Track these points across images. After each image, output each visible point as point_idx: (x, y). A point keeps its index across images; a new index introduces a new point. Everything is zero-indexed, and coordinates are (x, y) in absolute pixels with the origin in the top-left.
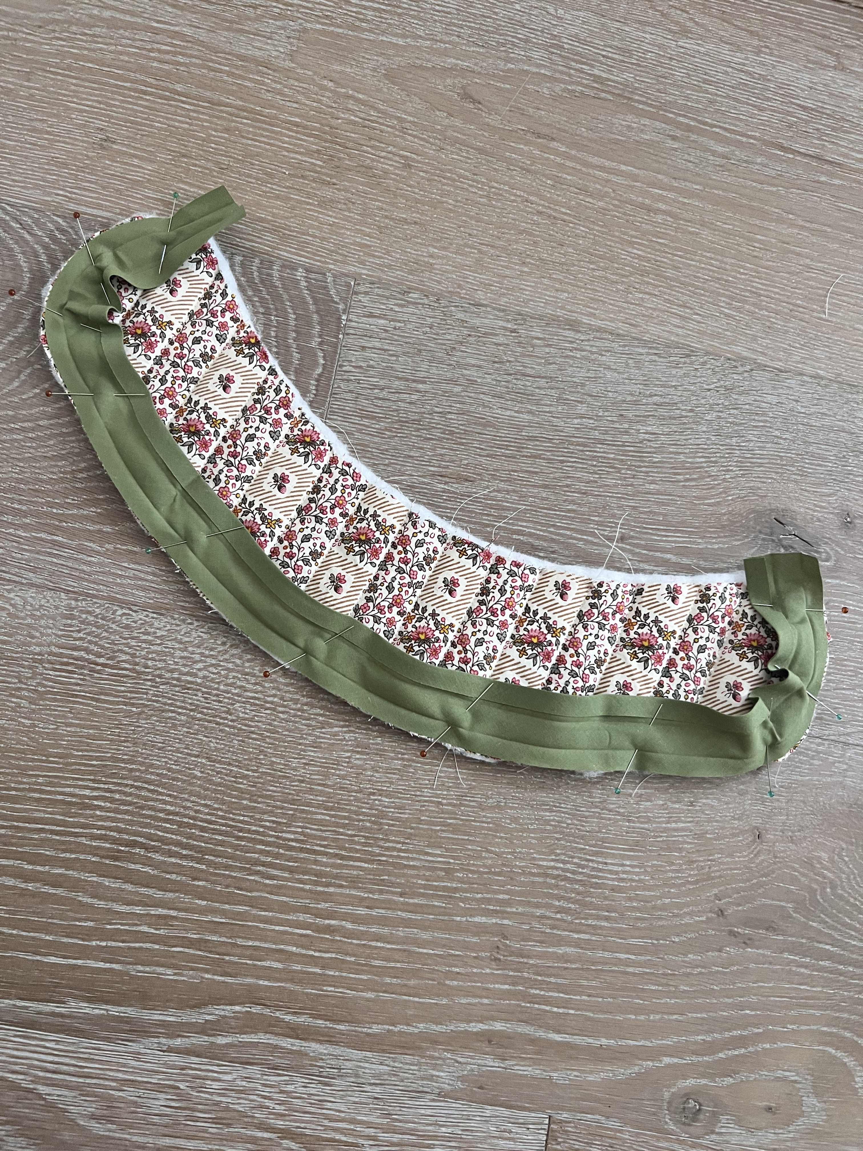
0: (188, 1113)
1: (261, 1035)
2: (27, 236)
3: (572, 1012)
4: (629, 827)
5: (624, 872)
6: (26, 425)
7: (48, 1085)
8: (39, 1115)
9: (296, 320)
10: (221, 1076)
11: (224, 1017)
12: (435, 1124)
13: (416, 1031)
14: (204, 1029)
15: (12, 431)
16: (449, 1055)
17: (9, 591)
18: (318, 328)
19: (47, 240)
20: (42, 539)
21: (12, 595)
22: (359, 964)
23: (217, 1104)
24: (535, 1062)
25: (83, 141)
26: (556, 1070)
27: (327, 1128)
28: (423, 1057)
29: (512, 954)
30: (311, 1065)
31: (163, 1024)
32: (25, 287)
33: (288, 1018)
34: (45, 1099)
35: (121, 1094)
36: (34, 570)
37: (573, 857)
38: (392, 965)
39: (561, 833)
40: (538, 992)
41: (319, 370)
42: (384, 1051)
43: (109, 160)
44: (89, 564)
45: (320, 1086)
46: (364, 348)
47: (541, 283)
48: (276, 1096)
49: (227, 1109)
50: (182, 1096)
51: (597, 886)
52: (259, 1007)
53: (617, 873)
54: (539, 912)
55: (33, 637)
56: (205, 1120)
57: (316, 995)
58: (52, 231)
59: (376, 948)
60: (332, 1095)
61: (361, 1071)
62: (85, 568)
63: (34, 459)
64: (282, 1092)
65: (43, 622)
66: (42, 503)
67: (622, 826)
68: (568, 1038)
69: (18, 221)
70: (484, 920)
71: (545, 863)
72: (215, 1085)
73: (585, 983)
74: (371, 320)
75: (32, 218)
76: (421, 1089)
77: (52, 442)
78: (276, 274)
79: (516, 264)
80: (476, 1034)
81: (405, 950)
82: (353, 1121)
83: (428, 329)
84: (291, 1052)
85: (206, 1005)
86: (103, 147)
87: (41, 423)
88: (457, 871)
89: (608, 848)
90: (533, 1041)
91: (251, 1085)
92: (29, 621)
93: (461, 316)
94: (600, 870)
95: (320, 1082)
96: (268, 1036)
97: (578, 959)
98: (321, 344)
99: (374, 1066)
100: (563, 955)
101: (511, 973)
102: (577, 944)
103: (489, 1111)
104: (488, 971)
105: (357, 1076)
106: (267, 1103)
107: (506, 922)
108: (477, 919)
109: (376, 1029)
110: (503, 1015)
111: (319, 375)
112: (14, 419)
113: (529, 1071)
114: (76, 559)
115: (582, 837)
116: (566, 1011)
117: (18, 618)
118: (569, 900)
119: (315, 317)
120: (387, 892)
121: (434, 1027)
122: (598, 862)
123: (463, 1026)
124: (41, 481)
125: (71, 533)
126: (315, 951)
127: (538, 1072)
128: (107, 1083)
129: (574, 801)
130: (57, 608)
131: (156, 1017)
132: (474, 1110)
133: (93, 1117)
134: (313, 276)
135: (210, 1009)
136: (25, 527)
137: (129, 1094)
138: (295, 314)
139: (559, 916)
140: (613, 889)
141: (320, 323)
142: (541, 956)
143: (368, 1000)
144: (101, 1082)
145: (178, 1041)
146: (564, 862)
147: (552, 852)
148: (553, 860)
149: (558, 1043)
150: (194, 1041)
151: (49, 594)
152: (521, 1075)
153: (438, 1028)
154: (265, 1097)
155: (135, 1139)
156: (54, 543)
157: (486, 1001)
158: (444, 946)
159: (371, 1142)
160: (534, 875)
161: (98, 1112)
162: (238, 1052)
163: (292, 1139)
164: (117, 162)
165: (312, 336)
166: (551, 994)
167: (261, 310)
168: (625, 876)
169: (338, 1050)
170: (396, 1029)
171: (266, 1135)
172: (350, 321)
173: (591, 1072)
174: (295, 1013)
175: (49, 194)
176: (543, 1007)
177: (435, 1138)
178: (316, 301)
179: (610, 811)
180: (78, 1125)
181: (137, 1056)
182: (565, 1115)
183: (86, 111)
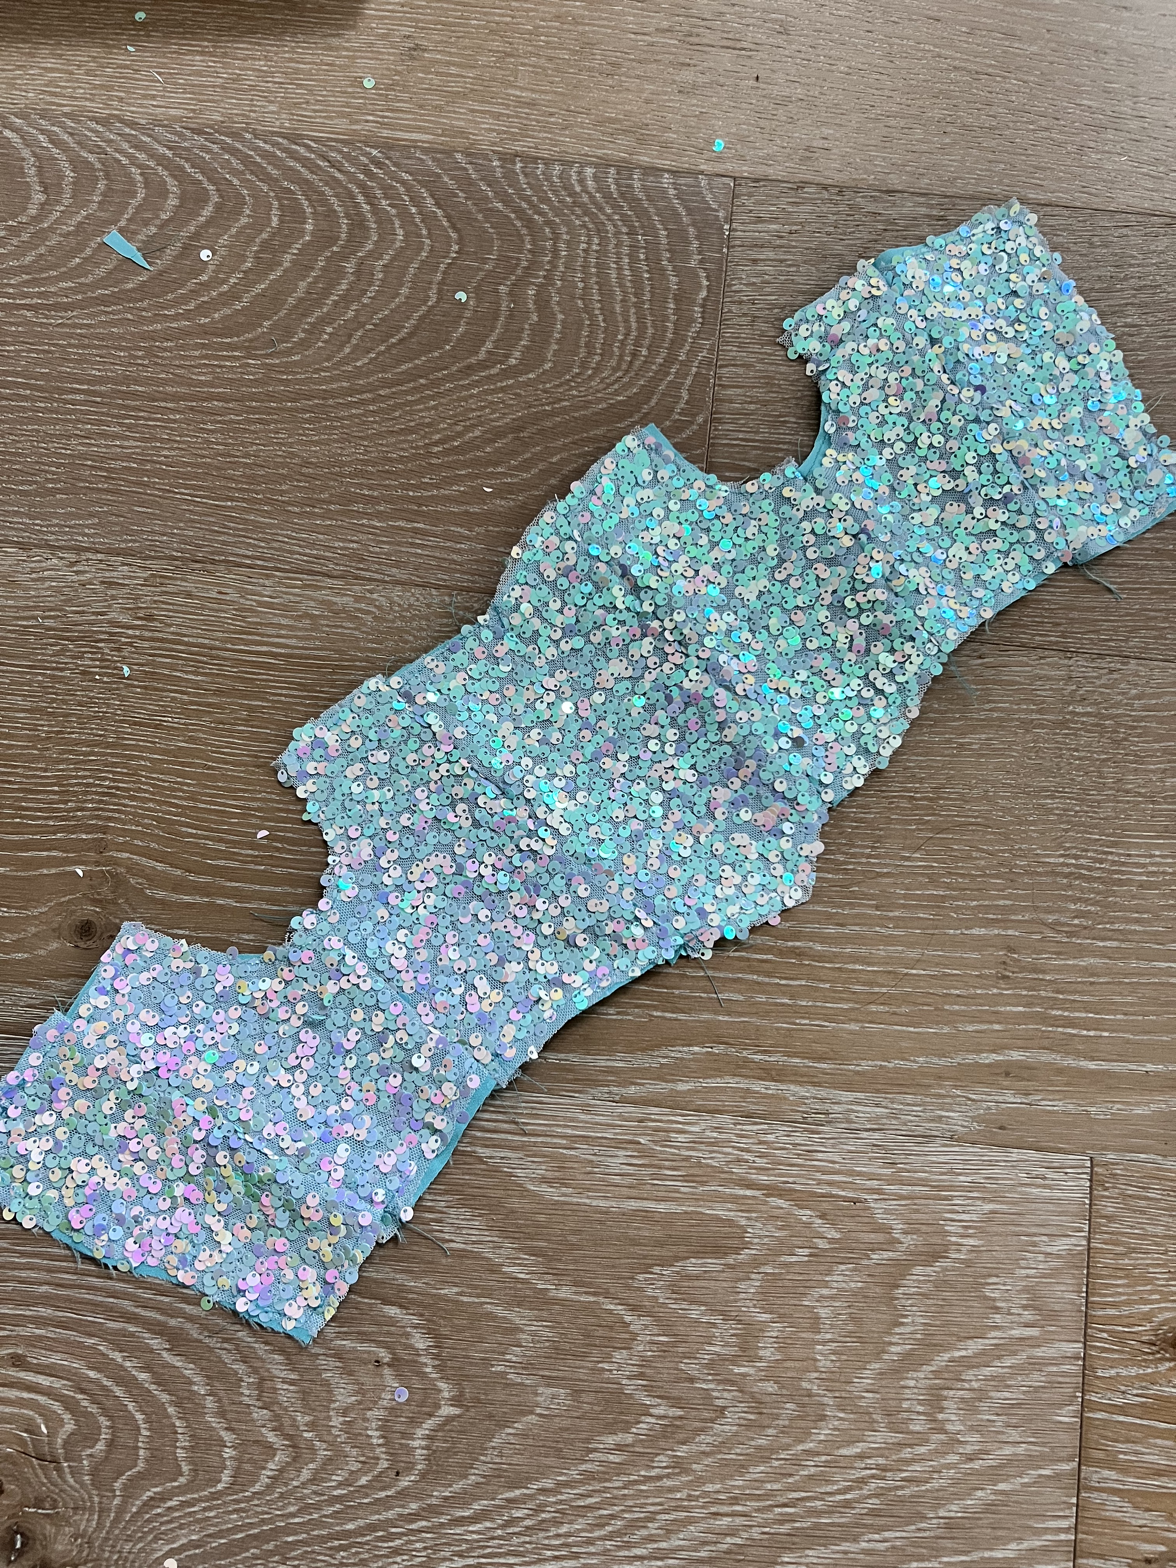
0: (655, 1171)
1: (728, 1079)
2: (338, 175)
3: (1106, 1034)
4: (1153, 810)
5: (1152, 864)
6: (364, 396)
7: (487, 1146)
8: (482, 1181)
9: (668, 236)
10: (686, 1127)
11: (682, 1059)
12: (951, 1172)
13: (915, 1066)
14: (661, 1074)
15: (350, 405)
16: (958, 1092)
17: (371, 592)
18: (695, 244)
19: (362, 177)
20: (402, 529)
21: (375, 596)
22: (835, 992)
23: (688, 1158)
24: (1065, 1095)
25: (389, 54)
26: (1092, 1104)
27: (820, 1182)
28: (927, 1096)
29: (1023, 969)
30: (793, 1111)
31: (611, 1071)
32: (343, 236)
33: (758, 1057)
34: (486, 1163)
35: (572, 1152)
36: (398, 565)
37: (1087, 851)
38: (877, 990)
39: (1068, 822)
40: (1059, 1013)
41: (704, 294)
42: (878, 1091)
43: (423, 72)
44: (459, 552)
45: (806, 1134)
46: (755, 261)
47: (969, 155)
48: (755, 1147)
49: (699, 1165)
50: (644, 1153)
51: (1120, 883)
52: (722, 1047)
53: (1144, 866)
54: (1051, 918)
55: (406, 642)
56: (673, 1178)
57: (788, 1030)
58: (366, 165)
59: (854, 971)
60: (822, 1144)
61: (852, 1116)
62: (455, 557)
63: (380, 435)
64: (761, 1143)
65: (415, 624)
66: (395, 486)
67: (1144, 810)
68: (1105, 1066)
69: (325, 158)
70: (983, 931)
71: (1052, 860)
72: (681, 1138)
73: (1118, 999)
74: (760, 227)
75: (340, 152)
76: (929, 1133)
77: (397, 414)
78: (637, 184)
79: (935, 135)
80: (989, 1065)
81: (890, 972)
82: (851, 1173)
83: (832, 229)
84: (766, 1096)
85: (659, 1046)
86: (412, 58)
87: (382, 392)
88: (943, 876)
89: (1129, 836)
90: (1061, 1071)
91: (724, 1136)
92: (399, 623)
93: (872, 208)
94: (1123, 864)
95: (806, 1130)
96: (737, 1079)
97: (1108, 971)
98: (701, 262)
99: (868, 1109)
100: (1086, 968)
101: (1024, 993)
102: (1103, 953)
103: (1015, 1154)
104: (995, 991)
105: (850, 1121)
106: (746, 1156)
107: (1010, 932)
108: (975, 931)
109: (865, 1066)
110: (1020, 1043)
111: (704, 299)
112: (351, 391)
113: (1059, 1106)
114: (443, 548)
115: (1095, 826)
116: (1098, 1033)
117: (387, 621)
118: (1086, 901)
119: (691, 230)
120: (860, 905)
121: (935, 1060)
122: (1119, 855)
123: (971, 1058)
124: (391, 460)
125: (435, 519)
126: (781, 978)
127: (1071, 1106)
128: (555, 1140)
129: (1080, 783)
130: (428, 606)
131: (603, 1063)
132: (996, 1154)
133: (544, 1180)
134: (682, 181)
135: (664, 1051)
136: (379, 515)
137: (583, 1151)
138: (666, 229)
139: (1076, 921)
140: (1141, 885)
141: (697, 238)
142: (1059, 970)
143: (851, 1032)
144: (549, 1140)
145: (633, 1089)
146: (1076, 857)
147: (1060, 846)
148: (1062, 856)
149: (1092, 1072)
150: (651, 1088)
151: (416, 591)
152: (1049, 1112)
153: (943, 1062)
154: (742, 1150)
155: (594, 1203)
156: (416, 531)
157: (997, 1027)
158: (937, 965)
159: (876, 1197)
160: (1039, 874)
161: (549, 1174)
162: (703, 1099)
163: (780, 1196)
164: (431, 73)
165: (689, 255)
166: (1077, 1014)
167: (624, 230)
168: (1154, 869)
169: (823, 1093)
170: (891, 1065)
171: (749, 1193)
172: (736, 230)
173: (1138, 1104)
174: (765, 1052)
175: (357, 122)
176: (1069, 1030)
177: (951, 1188)
178: (690, 211)
179: (1127, 792)
180: (528, 1190)
181: (586, 1109)
182: (1111, 1156)
183: (386, 17)
